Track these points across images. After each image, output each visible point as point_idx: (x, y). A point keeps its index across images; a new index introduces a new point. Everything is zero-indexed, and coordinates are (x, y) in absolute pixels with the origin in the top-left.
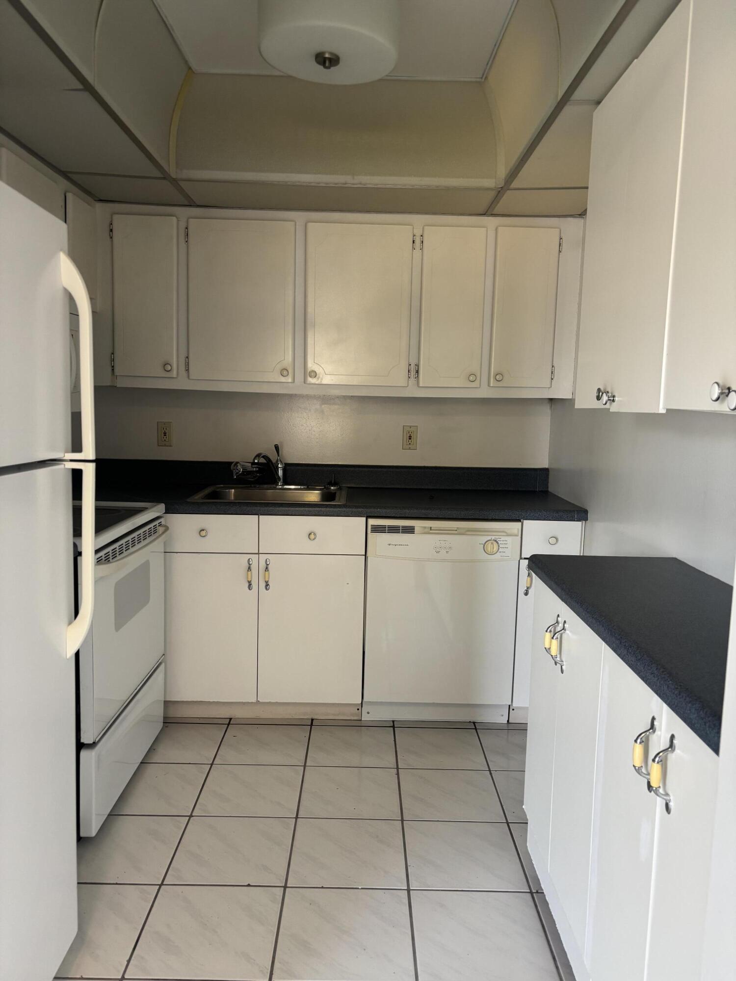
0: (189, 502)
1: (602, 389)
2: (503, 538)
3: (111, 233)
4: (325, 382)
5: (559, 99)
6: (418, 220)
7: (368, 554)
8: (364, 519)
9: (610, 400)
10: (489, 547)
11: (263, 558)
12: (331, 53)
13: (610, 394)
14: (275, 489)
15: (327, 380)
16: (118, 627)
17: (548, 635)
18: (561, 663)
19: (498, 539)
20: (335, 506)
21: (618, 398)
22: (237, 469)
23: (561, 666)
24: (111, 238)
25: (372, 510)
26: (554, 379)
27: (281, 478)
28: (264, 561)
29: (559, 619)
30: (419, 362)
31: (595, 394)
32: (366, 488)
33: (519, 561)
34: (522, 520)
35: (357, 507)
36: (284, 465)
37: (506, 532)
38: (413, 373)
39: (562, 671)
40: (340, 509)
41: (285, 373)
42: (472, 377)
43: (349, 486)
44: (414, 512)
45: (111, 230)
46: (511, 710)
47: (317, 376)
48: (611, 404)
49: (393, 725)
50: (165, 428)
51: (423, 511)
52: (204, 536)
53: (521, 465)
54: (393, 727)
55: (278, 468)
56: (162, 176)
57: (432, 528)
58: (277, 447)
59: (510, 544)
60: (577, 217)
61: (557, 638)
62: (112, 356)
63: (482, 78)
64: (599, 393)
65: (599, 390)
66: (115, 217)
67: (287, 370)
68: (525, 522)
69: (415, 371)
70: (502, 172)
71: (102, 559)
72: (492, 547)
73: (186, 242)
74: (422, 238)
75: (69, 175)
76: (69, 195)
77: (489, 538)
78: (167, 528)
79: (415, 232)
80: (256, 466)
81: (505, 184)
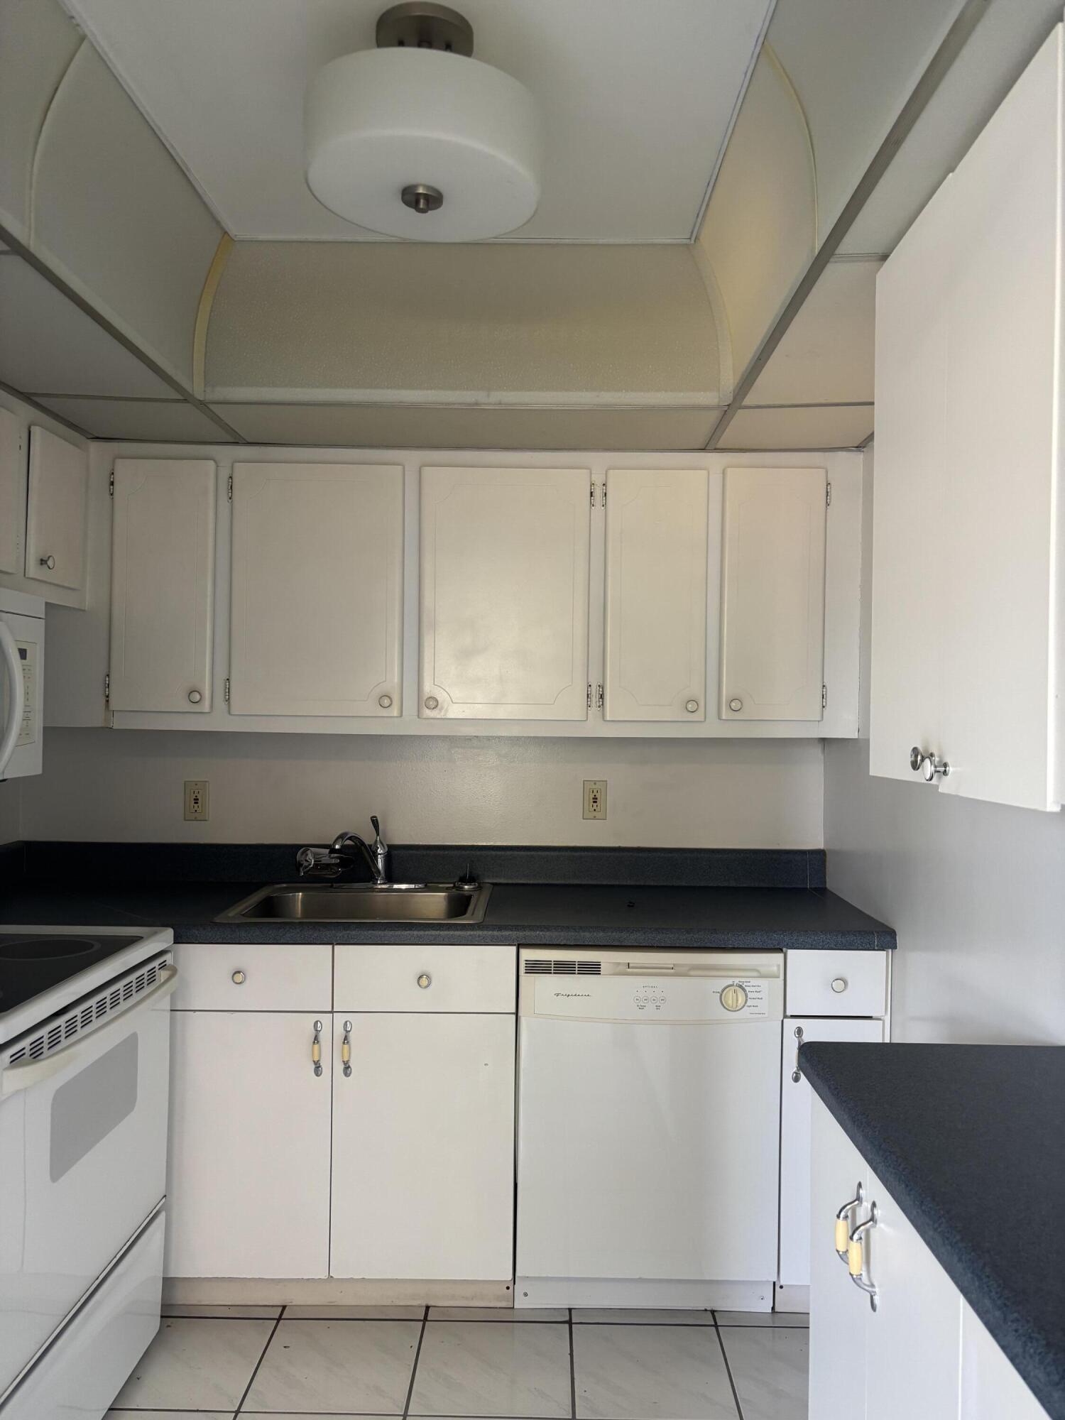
0: (216, 924)
1: (921, 749)
2: (754, 982)
3: (112, 487)
4: (450, 715)
5: (817, 253)
6: (598, 461)
7: (520, 1014)
8: (514, 948)
9: (939, 772)
10: (730, 997)
11: (340, 1019)
12: (428, 187)
13: (937, 759)
14: (373, 890)
15: (455, 712)
16: (55, 1175)
17: (842, 1228)
18: (870, 1289)
19: (745, 984)
20: (463, 927)
21: (953, 766)
22: (306, 861)
23: (872, 1297)
24: (112, 494)
25: (528, 933)
26: (827, 708)
27: (382, 872)
28: (344, 1022)
29: (861, 1191)
30: (603, 682)
31: (909, 759)
32: (523, 884)
33: (782, 1021)
34: (784, 949)
35: (500, 928)
36: (387, 849)
37: (758, 971)
38: (595, 698)
39: (873, 1307)
40: (472, 933)
41: (386, 702)
42: (691, 704)
43: (495, 881)
44: (600, 936)
45: (112, 484)
46: (777, 1288)
47: (439, 706)
48: (940, 778)
49: (569, 1319)
50: (196, 792)
51: (614, 934)
52: (240, 983)
53: (779, 844)
54: (570, 1323)
55: (375, 855)
56: (182, 398)
57: (630, 965)
58: (375, 822)
59: (766, 990)
60: (852, 451)
61: (861, 1238)
62: (107, 679)
63: (690, 239)
64: (916, 756)
65: (915, 750)
66: (119, 462)
67: (389, 697)
68: (791, 953)
69: (597, 696)
70: (729, 380)
71: (24, 1054)
72: (735, 998)
73: (230, 498)
74: (604, 488)
75: (35, 399)
76: (36, 431)
77: (730, 982)
78: (174, 971)
79: (593, 479)
80: (336, 855)
81: (735, 398)
